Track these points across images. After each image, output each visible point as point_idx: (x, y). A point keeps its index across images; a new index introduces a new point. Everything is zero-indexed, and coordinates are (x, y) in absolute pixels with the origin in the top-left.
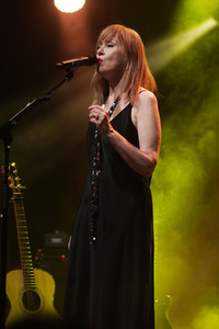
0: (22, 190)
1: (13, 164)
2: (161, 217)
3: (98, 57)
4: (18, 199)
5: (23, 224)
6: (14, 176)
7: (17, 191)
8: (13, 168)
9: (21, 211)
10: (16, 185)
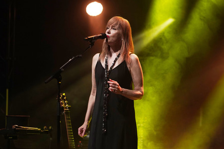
0: (69, 108)
1: (64, 94)
2: (144, 122)
3: (107, 34)
4: (67, 113)
5: (70, 126)
6: (65, 100)
7: (66, 108)
8: (63, 96)
9: (68, 119)
10: (65, 105)
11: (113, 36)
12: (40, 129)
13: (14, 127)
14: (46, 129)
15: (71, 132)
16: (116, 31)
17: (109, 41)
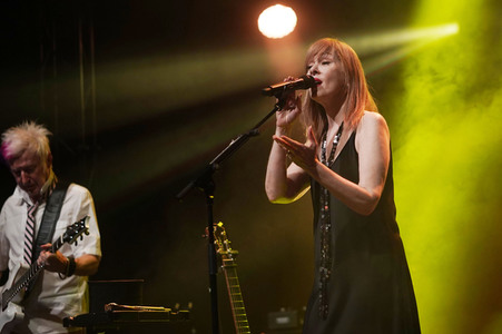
0: (234, 256)
1: (220, 224)
4: (230, 267)
6: (223, 238)
7: (227, 256)
8: (220, 229)
9: (234, 282)
10: (225, 249)
11: (329, 79)
12: (168, 310)
13: (108, 307)
14: (180, 308)
15: (242, 311)
16: (332, 66)
17: (319, 93)
